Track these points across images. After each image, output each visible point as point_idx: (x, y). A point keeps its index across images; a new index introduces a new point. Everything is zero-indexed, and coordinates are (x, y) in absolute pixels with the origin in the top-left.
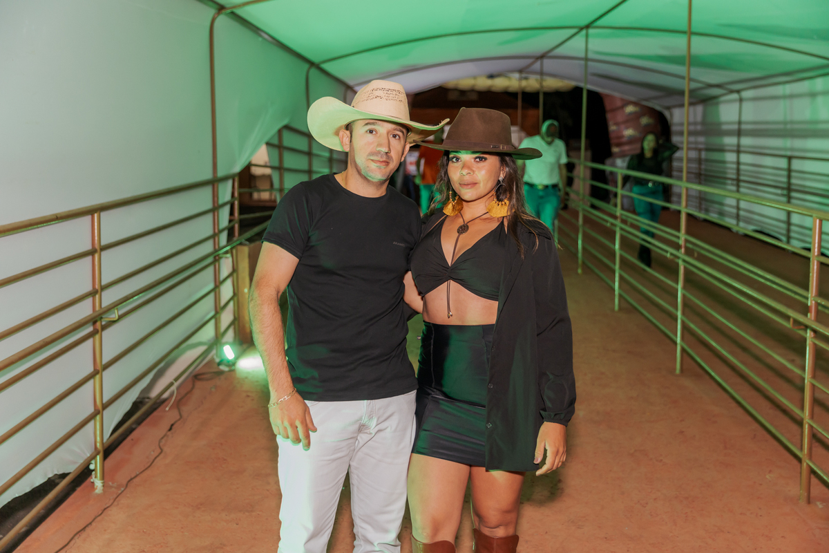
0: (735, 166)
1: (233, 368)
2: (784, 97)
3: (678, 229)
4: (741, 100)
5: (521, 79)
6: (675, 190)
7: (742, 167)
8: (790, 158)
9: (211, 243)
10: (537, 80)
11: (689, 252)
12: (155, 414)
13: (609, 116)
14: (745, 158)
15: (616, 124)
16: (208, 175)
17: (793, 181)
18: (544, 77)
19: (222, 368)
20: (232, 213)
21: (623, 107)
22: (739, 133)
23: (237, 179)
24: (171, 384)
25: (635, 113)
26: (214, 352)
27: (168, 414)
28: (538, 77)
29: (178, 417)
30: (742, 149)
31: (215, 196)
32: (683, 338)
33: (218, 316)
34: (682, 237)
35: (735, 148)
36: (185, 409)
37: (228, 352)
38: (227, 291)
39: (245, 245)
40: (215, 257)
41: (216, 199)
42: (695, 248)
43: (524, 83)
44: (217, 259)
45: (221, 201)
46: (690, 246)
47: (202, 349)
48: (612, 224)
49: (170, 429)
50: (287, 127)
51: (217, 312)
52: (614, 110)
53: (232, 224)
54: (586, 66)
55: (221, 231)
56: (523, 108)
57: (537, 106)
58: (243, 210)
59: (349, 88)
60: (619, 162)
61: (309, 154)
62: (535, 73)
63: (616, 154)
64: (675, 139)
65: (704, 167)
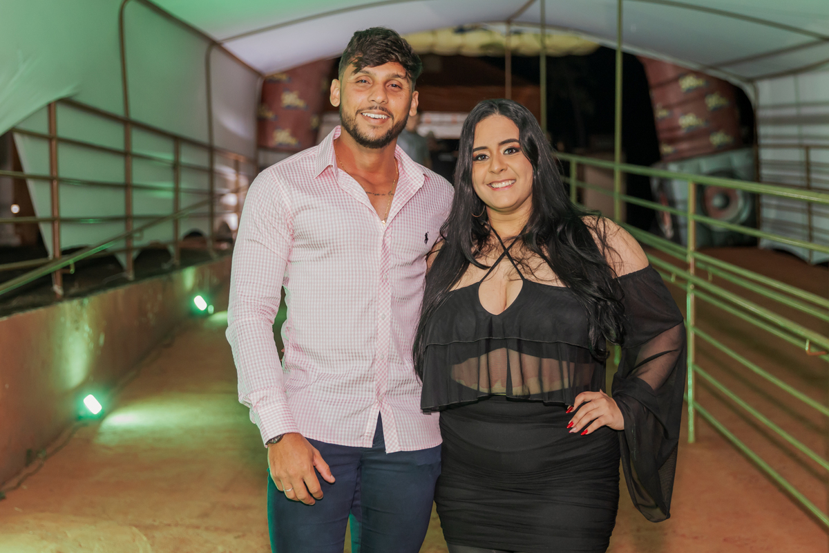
5: (510, 34)
6: (769, 214)
10: (536, 35)
13: (655, 94)
15: (668, 107)
18: (548, 31)
21: (676, 79)
25: (697, 89)
28: (538, 30)
43: (514, 42)
48: (678, 278)
52: (662, 85)
56: (514, 84)
57: (536, 81)
59: (214, 44)
60: (673, 168)
61: (126, 154)
62: (532, 24)
63: (668, 155)
64: (764, 130)
65: (814, 176)
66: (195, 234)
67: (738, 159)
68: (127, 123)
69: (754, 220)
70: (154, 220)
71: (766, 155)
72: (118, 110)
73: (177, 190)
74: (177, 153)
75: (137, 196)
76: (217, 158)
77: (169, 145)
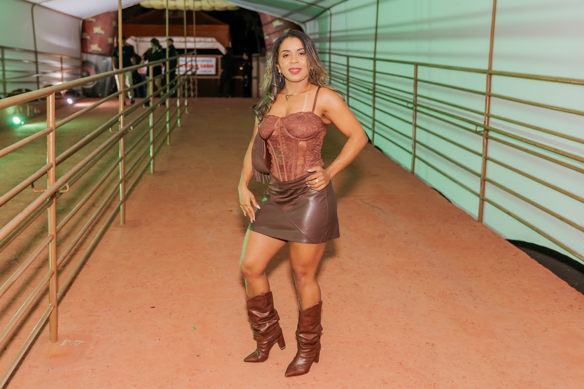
2: (346, 11)
4: (331, 15)
7: (333, 65)
8: (348, 57)
13: (264, 28)
14: (335, 59)
15: (268, 35)
17: (351, 74)
21: (271, 22)
22: (330, 40)
25: (280, 26)
30: (332, 52)
52: (266, 24)
59: (35, 5)
73: (3, 71)
74: (3, 54)
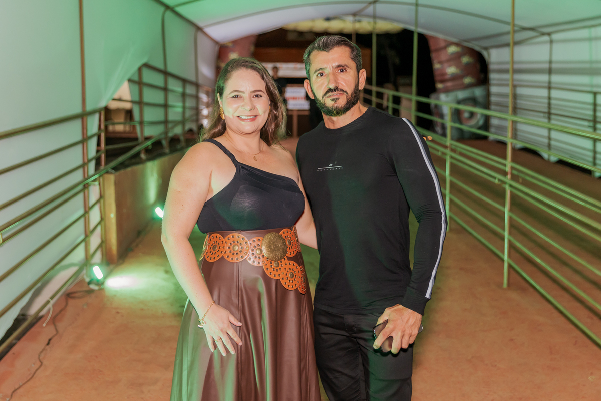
0: (546, 101)
1: (102, 287)
2: (590, 39)
3: (505, 158)
4: (551, 42)
5: (355, 21)
6: (494, 122)
7: (553, 102)
8: (595, 94)
9: (80, 172)
10: (369, 23)
11: (514, 178)
12: (33, 329)
13: (433, 55)
14: (555, 94)
15: (440, 62)
16: (78, 110)
17: (598, 114)
18: (377, 20)
19: (93, 287)
20: (99, 144)
21: (445, 47)
22: (550, 71)
23: (103, 113)
24: (48, 302)
25: (457, 53)
26: (84, 271)
27: (45, 330)
28: (371, 20)
29: (54, 332)
30: (553, 85)
31: (84, 128)
32: (510, 256)
33: (87, 239)
34: (509, 165)
35: (547, 85)
36: (61, 325)
37: (98, 272)
38: (95, 216)
39: (111, 173)
40: (84, 186)
41: (85, 131)
42: (521, 175)
43: (357, 25)
44: (86, 187)
45: (89, 133)
46: (515, 172)
47: (74, 269)
48: (444, 154)
49: (48, 344)
50: (146, 65)
51: (86, 236)
52: (437, 50)
53: (99, 154)
54: (417, 11)
55: (89, 161)
57: (370, 47)
58: (109, 141)
59: (199, 29)
60: (443, 97)
61: (165, 89)
62: (368, 16)
63: (440, 89)
64: (493, 76)
65: (519, 101)
66: (191, 131)
67: (478, 92)
68: (166, 73)
69: (486, 126)
70: (176, 123)
71: (494, 89)
72: (161, 66)
73: (184, 108)
74: (184, 87)
75: (170, 111)
76: (201, 90)
77: (180, 83)
